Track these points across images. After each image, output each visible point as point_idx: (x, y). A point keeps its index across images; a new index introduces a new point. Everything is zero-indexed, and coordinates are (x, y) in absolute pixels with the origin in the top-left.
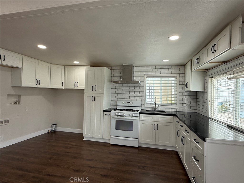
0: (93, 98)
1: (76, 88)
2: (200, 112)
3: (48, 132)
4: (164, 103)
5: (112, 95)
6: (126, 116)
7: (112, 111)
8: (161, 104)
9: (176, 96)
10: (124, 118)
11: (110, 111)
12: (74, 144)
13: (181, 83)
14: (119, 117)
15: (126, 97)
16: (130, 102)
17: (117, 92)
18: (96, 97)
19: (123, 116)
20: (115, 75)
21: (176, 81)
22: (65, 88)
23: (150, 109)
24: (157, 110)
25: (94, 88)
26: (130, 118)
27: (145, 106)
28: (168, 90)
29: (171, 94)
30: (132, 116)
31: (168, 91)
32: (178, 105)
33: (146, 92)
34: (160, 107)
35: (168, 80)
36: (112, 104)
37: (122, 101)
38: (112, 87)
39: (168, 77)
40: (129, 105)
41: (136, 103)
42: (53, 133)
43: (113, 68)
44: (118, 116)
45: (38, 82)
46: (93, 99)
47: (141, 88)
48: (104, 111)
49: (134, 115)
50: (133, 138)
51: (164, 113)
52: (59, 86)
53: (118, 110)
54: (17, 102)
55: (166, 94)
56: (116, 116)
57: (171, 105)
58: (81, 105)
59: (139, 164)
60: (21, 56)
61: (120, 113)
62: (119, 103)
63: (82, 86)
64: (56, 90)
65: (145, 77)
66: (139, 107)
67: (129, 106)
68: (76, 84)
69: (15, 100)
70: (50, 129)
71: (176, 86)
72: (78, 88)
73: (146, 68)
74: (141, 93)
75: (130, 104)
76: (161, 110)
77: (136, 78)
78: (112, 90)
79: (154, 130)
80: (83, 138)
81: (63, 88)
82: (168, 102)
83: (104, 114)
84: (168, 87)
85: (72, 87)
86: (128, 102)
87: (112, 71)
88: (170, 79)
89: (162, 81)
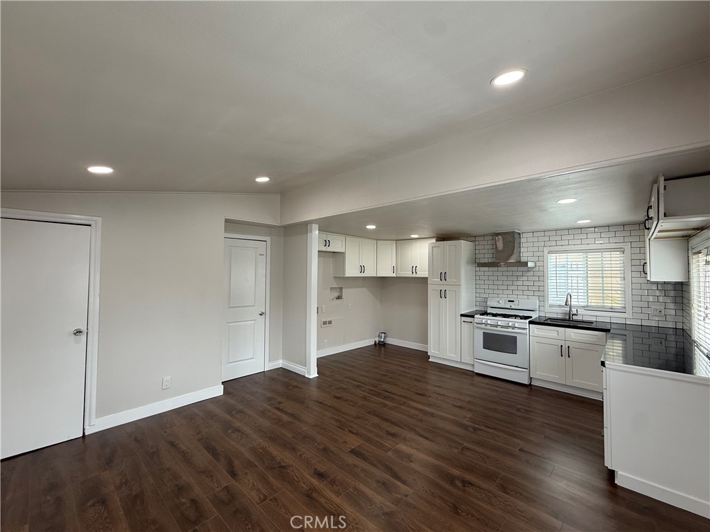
0: (443, 292)
1: (414, 275)
3: (375, 344)
4: (592, 304)
5: (478, 286)
6: (502, 327)
7: (476, 316)
8: (586, 308)
9: (624, 291)
10: (499, 329)
11: (473, 317)
12: (414, 364)
14: (489, 327)
15: (505, 292)
16: (513, 301)
17: (486, 282)
18: (447, 291)
19: (497, 326)
20: (482, 251)
21: (622, 258)
22: (398, 276)
23: (560, 316)
24: (575, 317)
25: (443, 276)
26: (510, 330)
27: (547, 309)
28: (603, 277)
29: (610, 285)
30: (514, 328)
31: (603, 281)
32: (629, 310)
33: (549, 281)
34: (581, 311)
35: (602, 257)
36: (478, 303)
37: (498, 299)
38: (478, 273)
41: (526, 302)
42: (381, 345)
43: (477, 239)
44: (486, 324)
45: (362, 269)
46: (443, 294)
47: (536, 274)
48: (462, 315)
49: (516, 325)
50: (517, 367)
52: (388, 273)
53: (489, 314)
54: (339, 298)
55: (598, 285)
56: (483, 326)
57: (612, 310)
58: (424, 304)
59: (519, 406)
60: (343, 238)
61: (490, 320)
62: (491, 303)
63: (423, 272)
64: (383, 281)
65: (546, 251)
66: (533, 310)
67: (512, 307)
68: (414, 269)
69: (337, 294)
70: (377, 339)
71: (623, 269)
72: (417, 276)
73: (547, 234)
74: (537, 284)
75: (514, 305)
77: (525, 254)
78: (477, 278)
79: (562, 356)
80: (429, 357)
81: (394, 275)
82: (604, 303)
83: (462, 321)
84: (602, 270)
85: (409, 274)
86: (509, 301)
87: (477, 243)
88: (607, 255)
89: (587, 260)
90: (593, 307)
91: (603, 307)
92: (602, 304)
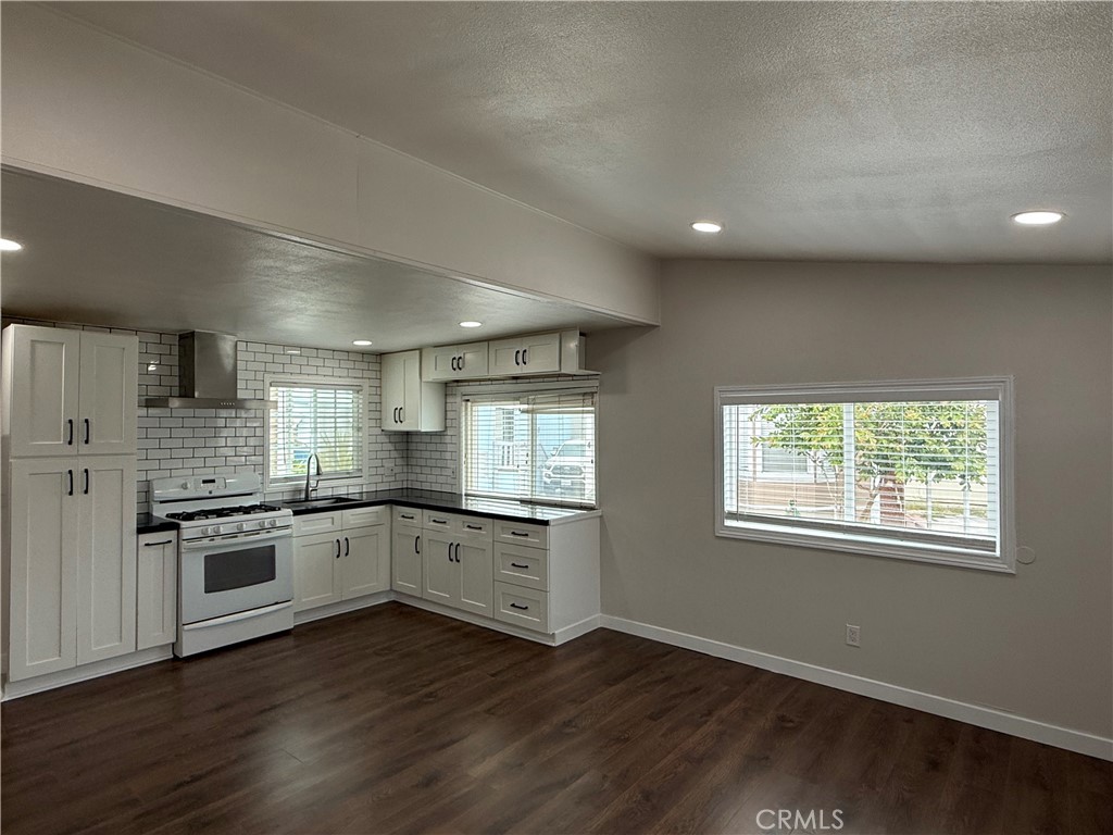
2: (417, 486)
7: (184, 524)
10: (241, 539)
11: (175, 527)
13: (373, 407)
14: (218, 541)
16: (213, 481)
18: (92, 474)
19: (235, 535)
21: (356, 401)
23: (286, 497)
24: (313, 494)
25: (78, 432)
26: (263, 535)
27: (267, 489)
28: (335, 427)
29: (343, 439)
30: (270, 529)
31: (335, 430)
32: (365, 472)
35: (336, 397)
37: (180, 481)
39: (336, 387)
40: (210, 492)
44: (211, 537)
47: (249, 423)
48: (141, 531)
49: (276, 522)
50: (277, 603)
51: (341, 503)
56: (206, 542)
57: (348, 475)
61: (223, 525)
62: (165, 491)
65: (267, 382)
66: (251, 494)
67: (213, 494)
71: (357, 415)
73: (270, 349)
74: (252, 441)
75: (216, 489)
76: (329, 493)
79: (338, 556)
83: (142, 543)
84: (336, 417)
86: (204, 482)
88: (340, 394)
89: (315, 401)
90: (328, 474)
91: (336, 472)
92: (332, 469)
